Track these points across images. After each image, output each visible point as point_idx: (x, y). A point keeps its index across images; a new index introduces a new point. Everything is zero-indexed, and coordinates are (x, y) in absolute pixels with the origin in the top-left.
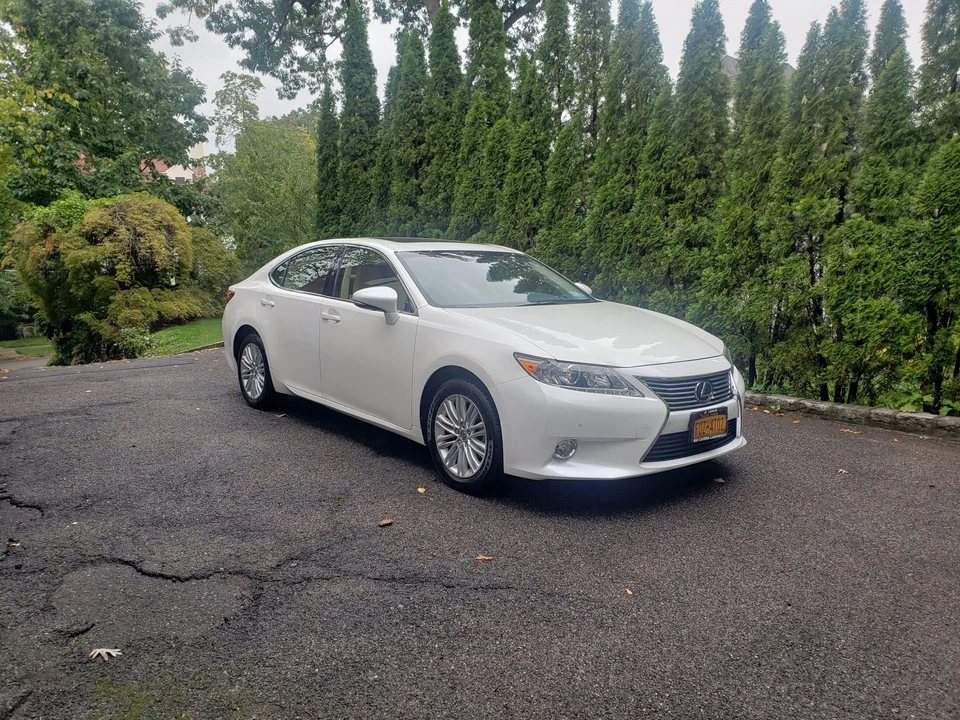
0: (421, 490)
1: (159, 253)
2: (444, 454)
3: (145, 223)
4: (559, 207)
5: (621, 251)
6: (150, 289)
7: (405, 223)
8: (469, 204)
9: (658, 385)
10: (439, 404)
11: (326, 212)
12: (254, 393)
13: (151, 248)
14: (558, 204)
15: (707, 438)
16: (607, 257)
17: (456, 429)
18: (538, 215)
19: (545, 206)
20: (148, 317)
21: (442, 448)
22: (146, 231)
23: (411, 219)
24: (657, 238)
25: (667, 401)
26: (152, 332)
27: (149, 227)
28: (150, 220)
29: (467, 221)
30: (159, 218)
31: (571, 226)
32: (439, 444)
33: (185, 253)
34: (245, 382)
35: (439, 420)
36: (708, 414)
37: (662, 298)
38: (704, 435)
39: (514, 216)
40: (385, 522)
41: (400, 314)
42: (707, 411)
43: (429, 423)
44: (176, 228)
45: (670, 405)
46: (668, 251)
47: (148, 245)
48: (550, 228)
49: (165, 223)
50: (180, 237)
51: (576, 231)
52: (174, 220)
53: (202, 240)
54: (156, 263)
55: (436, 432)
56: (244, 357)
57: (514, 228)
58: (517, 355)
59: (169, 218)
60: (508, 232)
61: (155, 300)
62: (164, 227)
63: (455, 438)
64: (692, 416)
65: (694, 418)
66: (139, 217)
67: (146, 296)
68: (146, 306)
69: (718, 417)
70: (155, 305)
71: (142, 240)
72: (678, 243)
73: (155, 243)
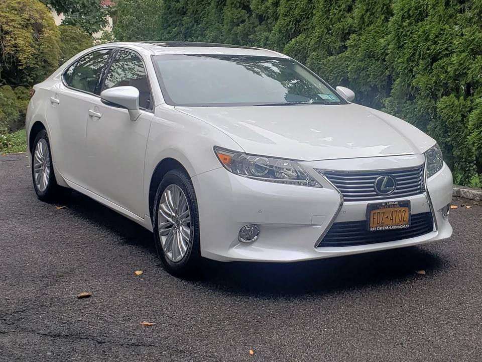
0: (138, 273)
1: (23, 51)
2: (164, 240)
3: (12, 20)
4: (368, 13)
5: (417, 57)
6: (13, 88)
7: (238, 25)
8: (291, 9)
9: (337, 178)
10: (161, 194)
11: (170, 13)
12: (42, 186)
13: (15, 46)
14: (367, 10)
15: (386, 228)
16: (403, 63)
17: (173, 217)
18: (350, 20)
19: (356, 12)
20: (9, 115)
21: (163, 234)
22: (12, 29)
23: (243, 21)
24: (445, 46)
25: (342, 192)
26: (11, 131)
27: (16, 25)
28: (18, 18)
29: (288, 25)
30: (27, 16)
31: (378, 33)
32: (161, 231)
33: (51, 51)
34: (37, 175)
35: (162, 208)
36: (387, 205)
37: (448, 103)
38: (383, 224)
39: (328, 21)
40: (82, 294)
41: (142, 111)
42: (386, 203)
43: (154, 212)
44: (43, 26)
45: (344, 196)
46: (454, 58)
47: (13, 42)
48: (361, 34)
49: (33, 21)
50: (46, 35)
51: (383, 37)
52: (42, 18)
53: (73, 38)
54: (20, 61)
55: (160, 219)
56: (37, 152)
57: (328, 33)
58: (216, 148)
59: (38, 16)
60: (322, 37)
61: (18, 98)
62: (33, 25)
63: (171, 226)
64: (368, 206)
65: (371, 208)
66: (7, 14)
67: (8, 94)
68: (8, 105)
69: (400, 209)
70: (17, 103)
71: (8, 37)
72: (464, 51)
73: (20, 41)
